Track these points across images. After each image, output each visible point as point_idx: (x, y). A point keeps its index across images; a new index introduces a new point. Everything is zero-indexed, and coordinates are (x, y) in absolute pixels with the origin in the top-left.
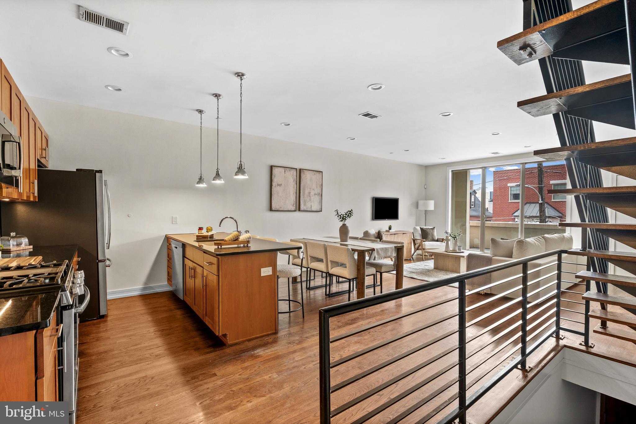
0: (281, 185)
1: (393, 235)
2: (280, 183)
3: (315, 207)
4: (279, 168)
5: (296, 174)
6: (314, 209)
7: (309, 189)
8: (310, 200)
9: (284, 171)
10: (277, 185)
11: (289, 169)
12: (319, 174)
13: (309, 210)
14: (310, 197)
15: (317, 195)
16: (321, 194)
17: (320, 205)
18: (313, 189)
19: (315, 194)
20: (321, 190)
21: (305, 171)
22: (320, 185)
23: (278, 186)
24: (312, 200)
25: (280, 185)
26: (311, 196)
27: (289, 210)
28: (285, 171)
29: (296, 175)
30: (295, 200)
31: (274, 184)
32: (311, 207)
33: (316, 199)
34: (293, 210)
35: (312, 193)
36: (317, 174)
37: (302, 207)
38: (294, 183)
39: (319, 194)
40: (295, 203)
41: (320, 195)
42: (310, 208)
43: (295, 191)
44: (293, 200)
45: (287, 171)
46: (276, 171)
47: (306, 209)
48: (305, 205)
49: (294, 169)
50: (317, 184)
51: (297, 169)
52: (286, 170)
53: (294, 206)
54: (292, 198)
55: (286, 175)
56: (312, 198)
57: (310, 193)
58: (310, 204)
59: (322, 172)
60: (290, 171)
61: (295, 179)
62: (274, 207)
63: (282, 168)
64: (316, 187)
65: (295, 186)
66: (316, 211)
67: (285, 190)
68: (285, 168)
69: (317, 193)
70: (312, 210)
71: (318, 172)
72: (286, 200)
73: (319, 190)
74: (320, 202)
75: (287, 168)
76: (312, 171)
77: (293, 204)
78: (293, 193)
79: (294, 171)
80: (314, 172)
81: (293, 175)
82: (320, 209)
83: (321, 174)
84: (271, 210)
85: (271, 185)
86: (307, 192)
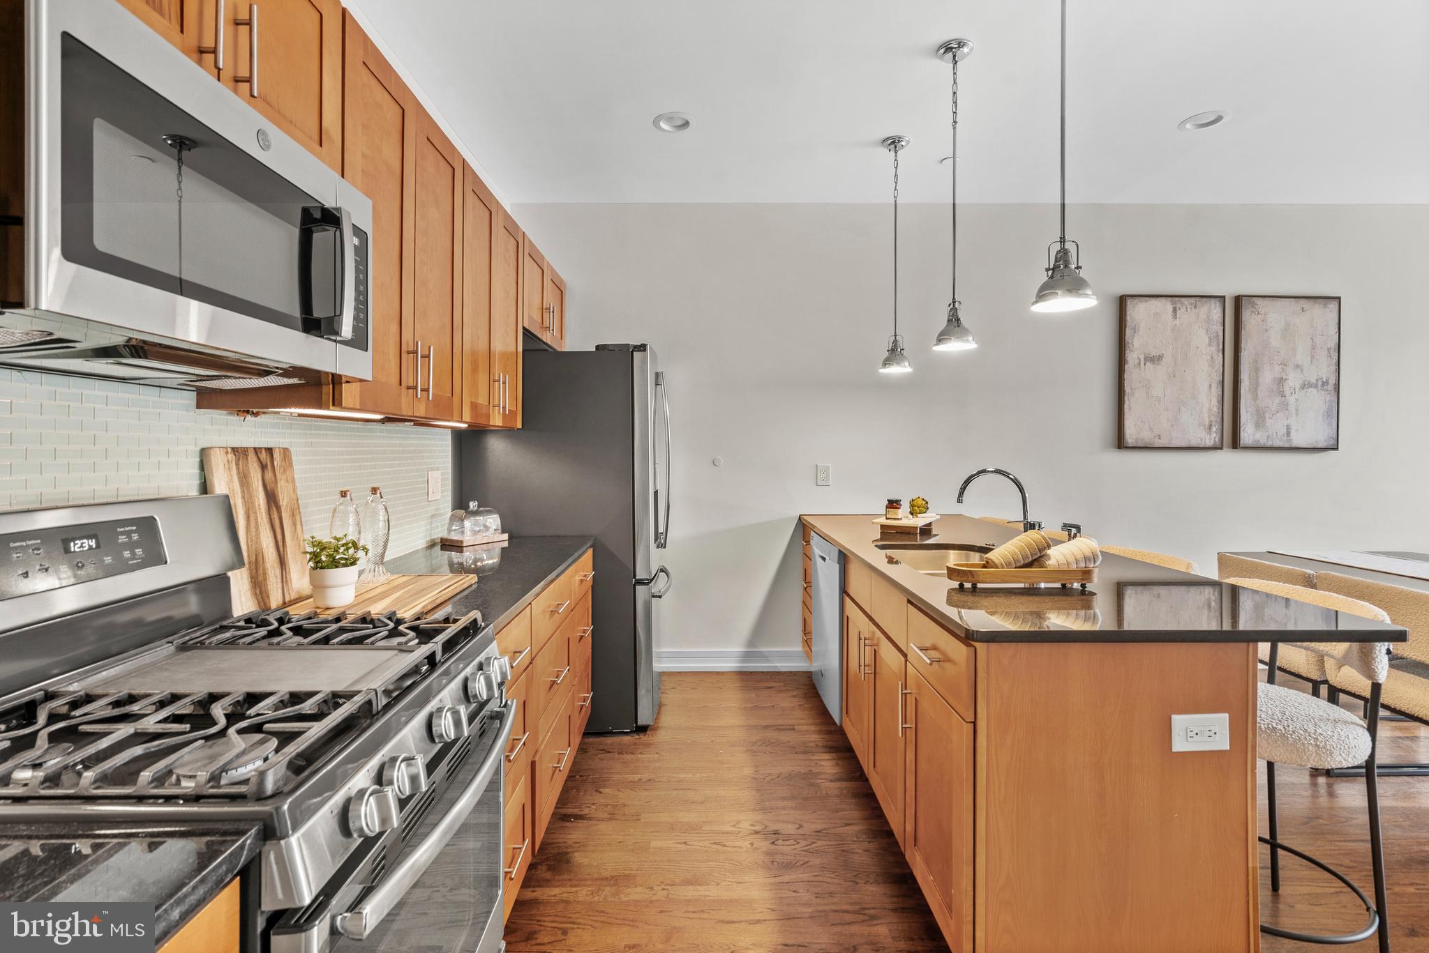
0: (1160, 358)
2: (1154, 353)
3: (1310, 430)
4: (1153, 302)
5: (1220, 314)
6: (1297, 441)
7: (1277, 368)
8: (1284, 406)
9: (1170, 308)
10: (1142, 358)
11: (1193, 300)
12: (1325, 305)
13: (1278, 443)
14: (1284, 396)
15: (1315, 386)
16: (1332, 381)
17: (1330, 424)
18: (1297, 366)
19: (1306, 386)
20: (1334, 368)
21: (1259, 301)
22: (1329, 349)
23: (1148, 364)
24: (1292, 408)
25: (1154, 359)
26: (1288, 393)
27: (1194, 443)
28: (1175, 310)
29: (1221, 320)
30: (1215, 409)
31: (1132, 357)
32: (1288, 434)
33: (1318, 401)
34: (1208, 443)
35: (1293, 380)
36: (1316, 310)
37: (1248, 434)
38: (1214, 349)
39: (1325, 383)
40: (1219, 419)
41: (1331, 387)
42: (1285, 438)
43: (1219, 378)
44: (1210, 410)
45: (1183, 310)
46: (1138, 313)
47: (1263, 441)
48: (1260, 424)
49: (1213, 300)
50: (1313, 348)
51: (1223, 297)
52: (1178, 306)
53: (1214, 429)
54: (1204, 403)
55: (1177, 322)
56: (1291, 400)
57: (1281, 381)
58: (1285, 423)
59: (1339, 298)
60: (1195, 307)
61: (1217, 332)
62: (1134, 437)
63: (1163, 300)
64: (1312, 357)
65: (1215, 357)
66: (1312, 447)
67: (1174, 376)
68: (1177, 299)
69: (1317, 381)
70: (1293, 446)
71: (1320, 300)
72: (1180, 410)
73: (1324, 370)
74: (1328, 414)
75: (1183, 299)
76: (1292, 299)
77: (1207, 423)
78: (1210, 385)
79: (1213, 305)
80: (1302, 301)
81: (1208, 320)
82: (1330, 442)
83: (1334, 306)
84: (1122, 446)
85: (1123, 362)
86: (1269, 377)
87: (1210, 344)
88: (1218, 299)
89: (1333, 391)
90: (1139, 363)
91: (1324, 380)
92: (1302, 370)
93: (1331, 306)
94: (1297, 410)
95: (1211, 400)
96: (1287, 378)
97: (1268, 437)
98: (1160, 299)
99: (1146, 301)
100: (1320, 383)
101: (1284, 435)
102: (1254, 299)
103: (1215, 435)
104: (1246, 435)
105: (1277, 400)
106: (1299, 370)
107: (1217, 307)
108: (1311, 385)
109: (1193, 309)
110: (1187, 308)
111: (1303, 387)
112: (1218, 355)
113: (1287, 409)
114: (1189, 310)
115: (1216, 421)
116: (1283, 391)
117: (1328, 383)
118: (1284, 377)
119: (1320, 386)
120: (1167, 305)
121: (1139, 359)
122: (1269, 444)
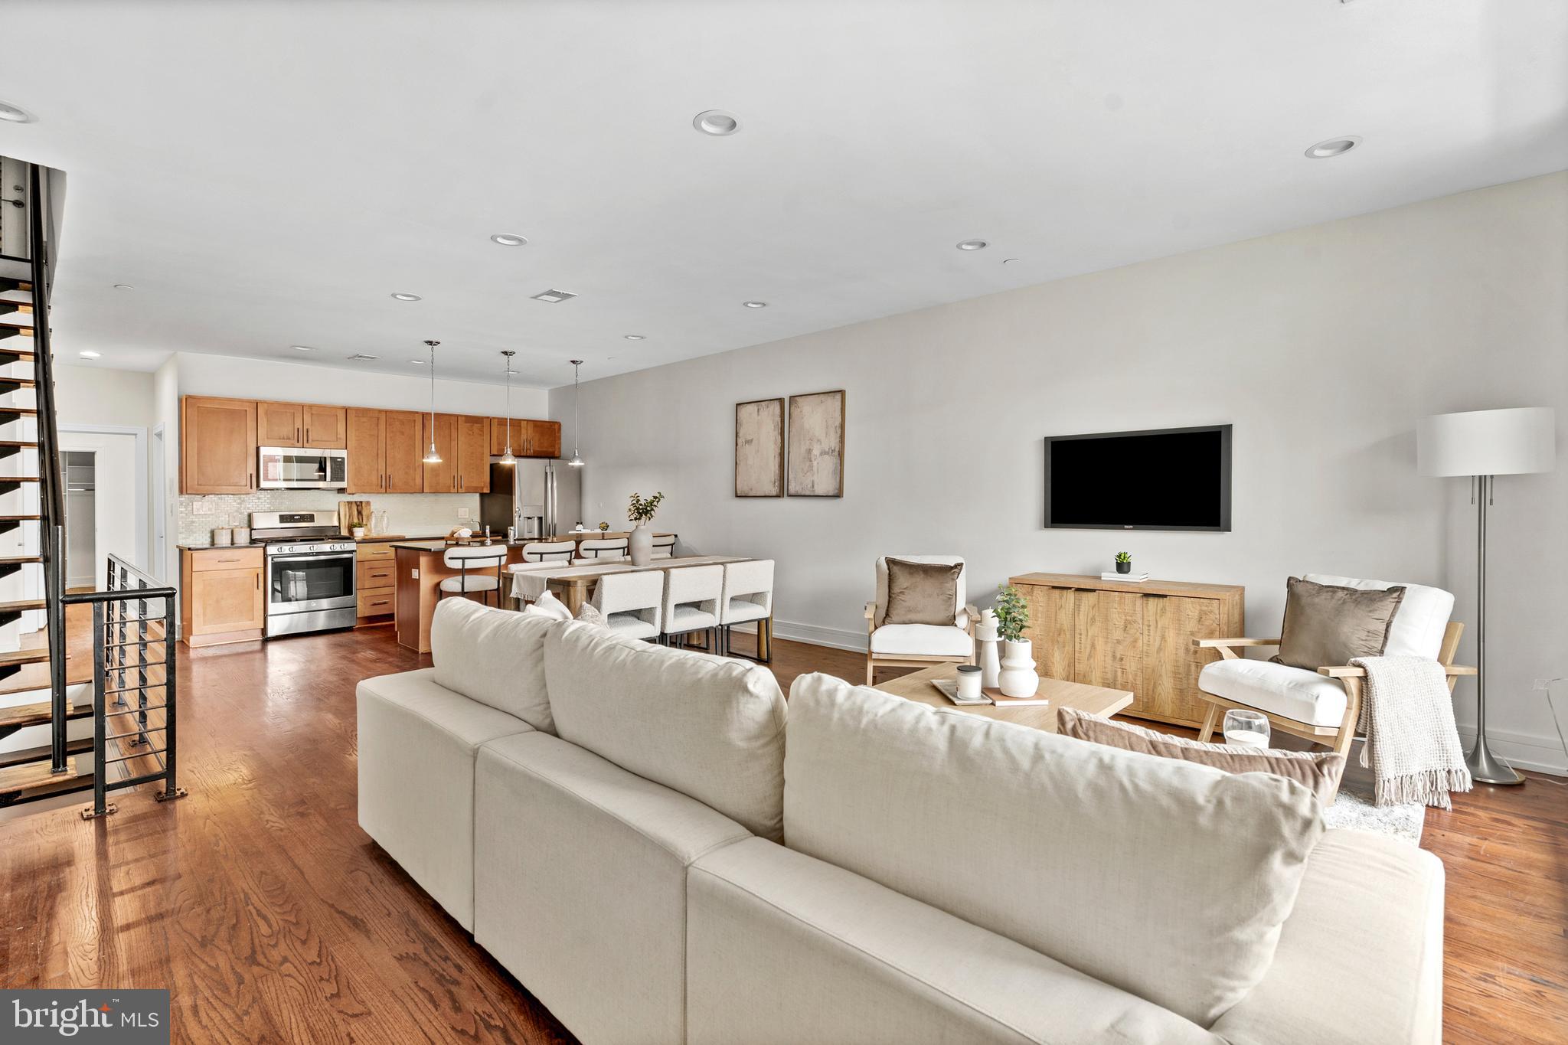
0: (752, 440)
2: (749, 437)
3: (825, 485)
4: (749, 406)
5: (779, 411)
6: (819, 491)
7: (808, 442)
8: (811, 467)
9: (756, 409)
10: (744, 440)
11: (767, 403)
12: (834, 397)
13: (808, 493)
14: (811, 461)
15: (827, 453)
16: (837, 450)
17: (836, 479)
18: (818, 440)
19: (823, 453)
20: (840, 439)
21: (797, 398)
22: (836, 427)
23: (747, 444)
24: (815, 469)
25: (749, 442)
26: (813, 460)
27: (768, 493)
28: (759, 411)
29: (780, 414)
30: (777, 471)
31: (740, 441)
32: (813, 486)
33: (830, 463)
34: (774, 493)
35: (816, 452)
36: (829, 400)
37: (793, 487)
38: (777, 432)
39: (833, 451)
41: (836, 453)
42: (811, 489)
43: (779, 451)
44: (775, 472)
45: (762, 410)
46: (743, 414)
47: (800, 492)
48: (798, 481)
49: (776, 402)
50: (826, 428)
51: (782, 399)
52: (760, 407)
53: (777, 484)
54: (774, 467)
55: (759, 417)
56: (815, 463)
57: (809, 451)
58: (812, 478)
59: (842, 392)
60: (768, 407)
61: (777, 422)
62: (741, 489)
63: (753, 404)
64: (827, 433)
65: (777, 438)
66: (826, 494)
67: (758, 452)
68: (759, 403)
69: (830, 449)
70: (816, 494)
71: (832, 394)
72: (761, 471)
73: (833, 442)
74: (834, 472)
75: (762, 403)
76: (815, 395)
77: (774, 480)
78: (775, 456)
80: (822, 396)
81: (773, 415)
82: (836, 491)
83: (838, 396)
84: (737, 496)
85: (737, 445)
86: (803, 449)
87: (774, 430)
88: (778, 400)
89: (839, 456)
90: (743, 444)
91: (833, 448)
92: (821, 443)
94: (818, 470)
95: (776, 466)
96: (813, 448)
97: (803, 488)
98: (751, 404)
99: (746, 406)
100: (831, 451)
101: (810, 487)
103: (777, 487)
104: (791, 487)
105: (808, 464)
106: (819, 443)
107: (777, 405)
108: (825, 453)
110: (763, 408)
111: (821, 454)
112: (779, 436)
113: (813, 471)
114: (765, 409)
115: (778, 479)
116: (811, 458)
117: (835, 450)
118: (811, 448)
119: (831, 453)
121: (742, 442)
122: (803, 494)
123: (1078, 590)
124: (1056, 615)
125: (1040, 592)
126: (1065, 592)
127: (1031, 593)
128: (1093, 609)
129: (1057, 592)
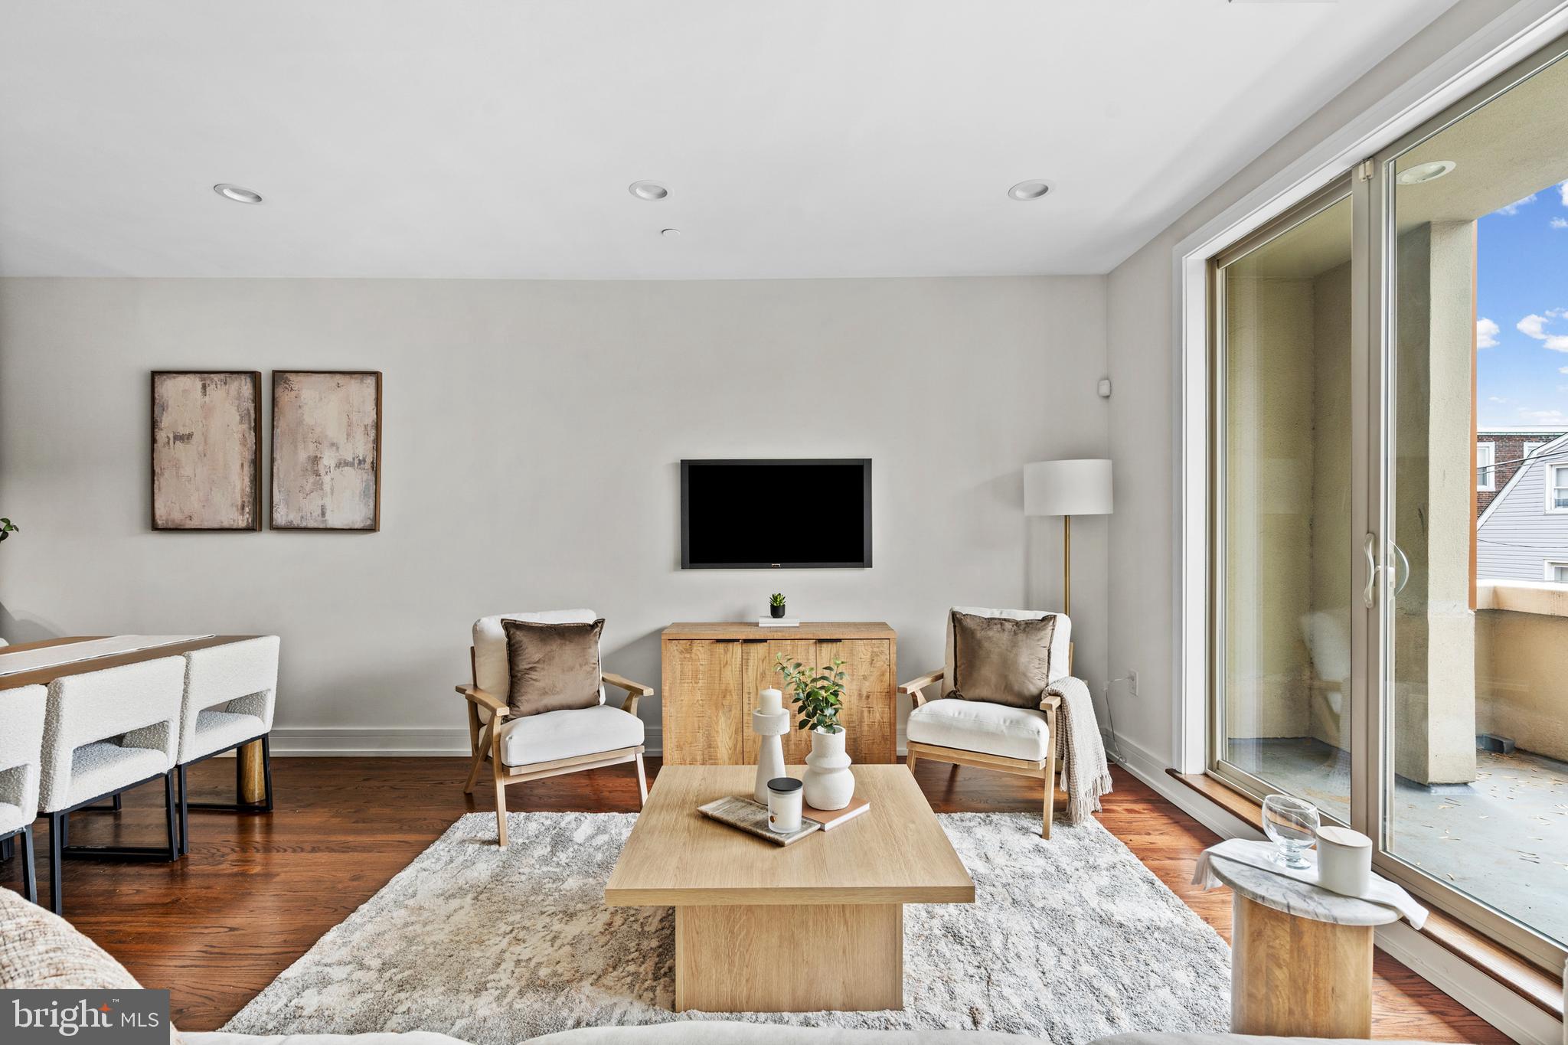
0: (190, 436)
1: (737, 648)
2: (183, 431)
3: (346, 510)
4: (182, 379)
5: (250, 391)
6: (333, 521)
7: (312, 446)
8: (319, 486)
9: (199, 385)
10: (171, 436)
11: (222, 376)
12: (362, 380)
13: (312, 524)
14: (318, 475)
15: (352, 464)
16: (369, 460)
17: (367, 504)
18: (333, 444)
19: (341, 464)
20: (369, 445)
21: (292, 377)
22: (366, 426)
23: (177, 443)
24: (327, 487)
25: (185, 438)
26: (322, 472)
27: (226, 525)
28: (204, 387)
29: (251, 397)
30: (250, 489)
31: (161, 436)
32: (323, 514)
33: (356, 480)
34: (242, 524)
35: (328, 459)
36: (353, 385)
37: (283, 514)
38: (245, 426)
39: (362, 461)
40: (253, 500)
41: (368, 465)
42: (320, 518)
43: (249, 456)
44: (243, 490)
45: (213, 386)
46: (169, 389)
47: (297, 524)
48: (293, 504)
49: (243, 377)
50: (350, 424)
51: (256, 373)
52: (208, 382)
53: (247, 510)
54: (239, 482)
55: (207, 399)
56: (327, 479)
57: (315, 460)
58: (320, 503)
59: (378, 374)
60: (225, 383)
61: (248, 410)
62: (164, 518)
63: (191, 376)
64: (348, 435)
65: (247, 435)
66: (348, 527)
67: (205, 455)
68: (206, 375)
69: (354, 459)
70: (328, 527)
71: (356, 376)
72: (211, 490)
73: (362, 447)
74: (365, 494)
75: (212, 375)
76: (327, 375)
77: (239, 503)
78: (242, 465)
79: (244, 381)
80: (338, 377)
81: (239, 397)
82: (369, 522)
83: (371, 381)
84: (155, 527)
85: (153, 440)
86: (303, 456)
87: (241, 422)
88: (248, 375)
89: (370, 470)
90: (169, 441)
91: (361, 458)
92: (338, 448)
93: (369, 381)
94: (332, 490)
95: (243, 480)
96: (322, 456)
97: (302, 517)
98: (188, 375)
99: (174, 378)
100: (356, 461)
101: (319, 516)
102: (288, 375)
103: (248, 516)
104: (279, 515)
105: (312, 479)
106: (334, 448)
107: (248, 384)
108: (347, 464)
109: (223, 385)
110: (216, 385)
111: (338, 465)
112: (250, 433)
113: (322, 489)
114: (219, 386)
115: (249, 502)
116: (318, 470)
117: (364, 461)
118: (319, 456)
119: (356, 465)
120: (196, 383)
121: (168, 437)
122: (304, 524)
123: (747, 641)
124: (720, 675)
125: (701, 649)
126: (730, 645)
127: (689, 650)
128: (763, 662)
129: (721, 646)
